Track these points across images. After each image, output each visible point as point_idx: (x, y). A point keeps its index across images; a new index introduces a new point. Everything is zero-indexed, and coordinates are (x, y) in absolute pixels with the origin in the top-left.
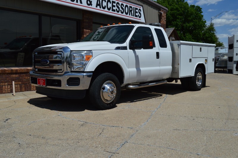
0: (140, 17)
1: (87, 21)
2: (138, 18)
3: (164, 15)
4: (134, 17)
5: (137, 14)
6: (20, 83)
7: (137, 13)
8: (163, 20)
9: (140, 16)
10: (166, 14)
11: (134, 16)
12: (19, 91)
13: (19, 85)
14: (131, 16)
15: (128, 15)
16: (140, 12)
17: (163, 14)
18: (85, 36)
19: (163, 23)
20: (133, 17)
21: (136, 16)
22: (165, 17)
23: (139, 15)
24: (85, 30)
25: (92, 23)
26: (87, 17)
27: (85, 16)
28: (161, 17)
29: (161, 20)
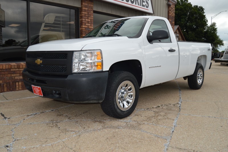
0: (147, 7)
1: (87, 9)
2: (145, 8)
3: (172, 7)
4: (141, 7)
5: (144, 4)
7: (144, 2)
8: (172, 12)
10: (174, 6)
11: (140, 5)
15: (134, 4)
16: (148, 2)
17: (172, 5)
18: (84, 26)
19: (172, 15)
21: (143, 6)
22: (173, 9)
23: (146, 5)
24: (84, 19)
25: (92, 12)
26: (86, 4)
27: (83, 3)
28: (170, 9)
29: (170, 12)
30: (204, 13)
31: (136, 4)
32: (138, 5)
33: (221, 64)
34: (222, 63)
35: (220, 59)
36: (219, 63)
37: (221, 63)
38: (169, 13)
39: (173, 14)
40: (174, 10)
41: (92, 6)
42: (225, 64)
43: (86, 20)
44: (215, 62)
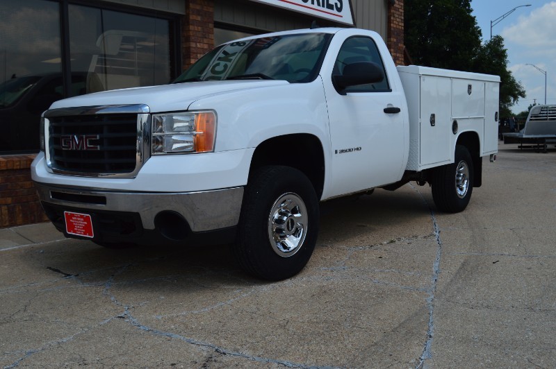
0: (340, 10)
1: (199, 18)
2: (335, 11)
3: (397, 6)
4: (325, 9)
5: (332, 2)
6: (9, 200)
8: (398, 20)
9: (339, 6)
10: (402, 4)
11: (323, 6)
12: (7, 224)
13: (6, 207)
14: (315, 6)
15: (309, 4)
17: (397, 2)
18: (193, 61)
19: (398, 27)
20: (321, 8)
21: (330, 7)
22: (400, 10)
23: (336, 4)
24: (193, 45)
25: (211, 25)
26: (198, 7)
27: (191, 5)
28: (392, 11)
29: (392, 18)
30: (471, 11)
31: (313, 3)
32: (319, 4)
33: (519, 147)
34: (524, 145)
35: (517, 134)
36: (515, 146)
37: (520, 145)
38: (389, 21)
39: (399, 23)
40: (403, 14)
41: (211, 10)
42: (530, 147)
43: (198, 45)
44: (505, 143)
